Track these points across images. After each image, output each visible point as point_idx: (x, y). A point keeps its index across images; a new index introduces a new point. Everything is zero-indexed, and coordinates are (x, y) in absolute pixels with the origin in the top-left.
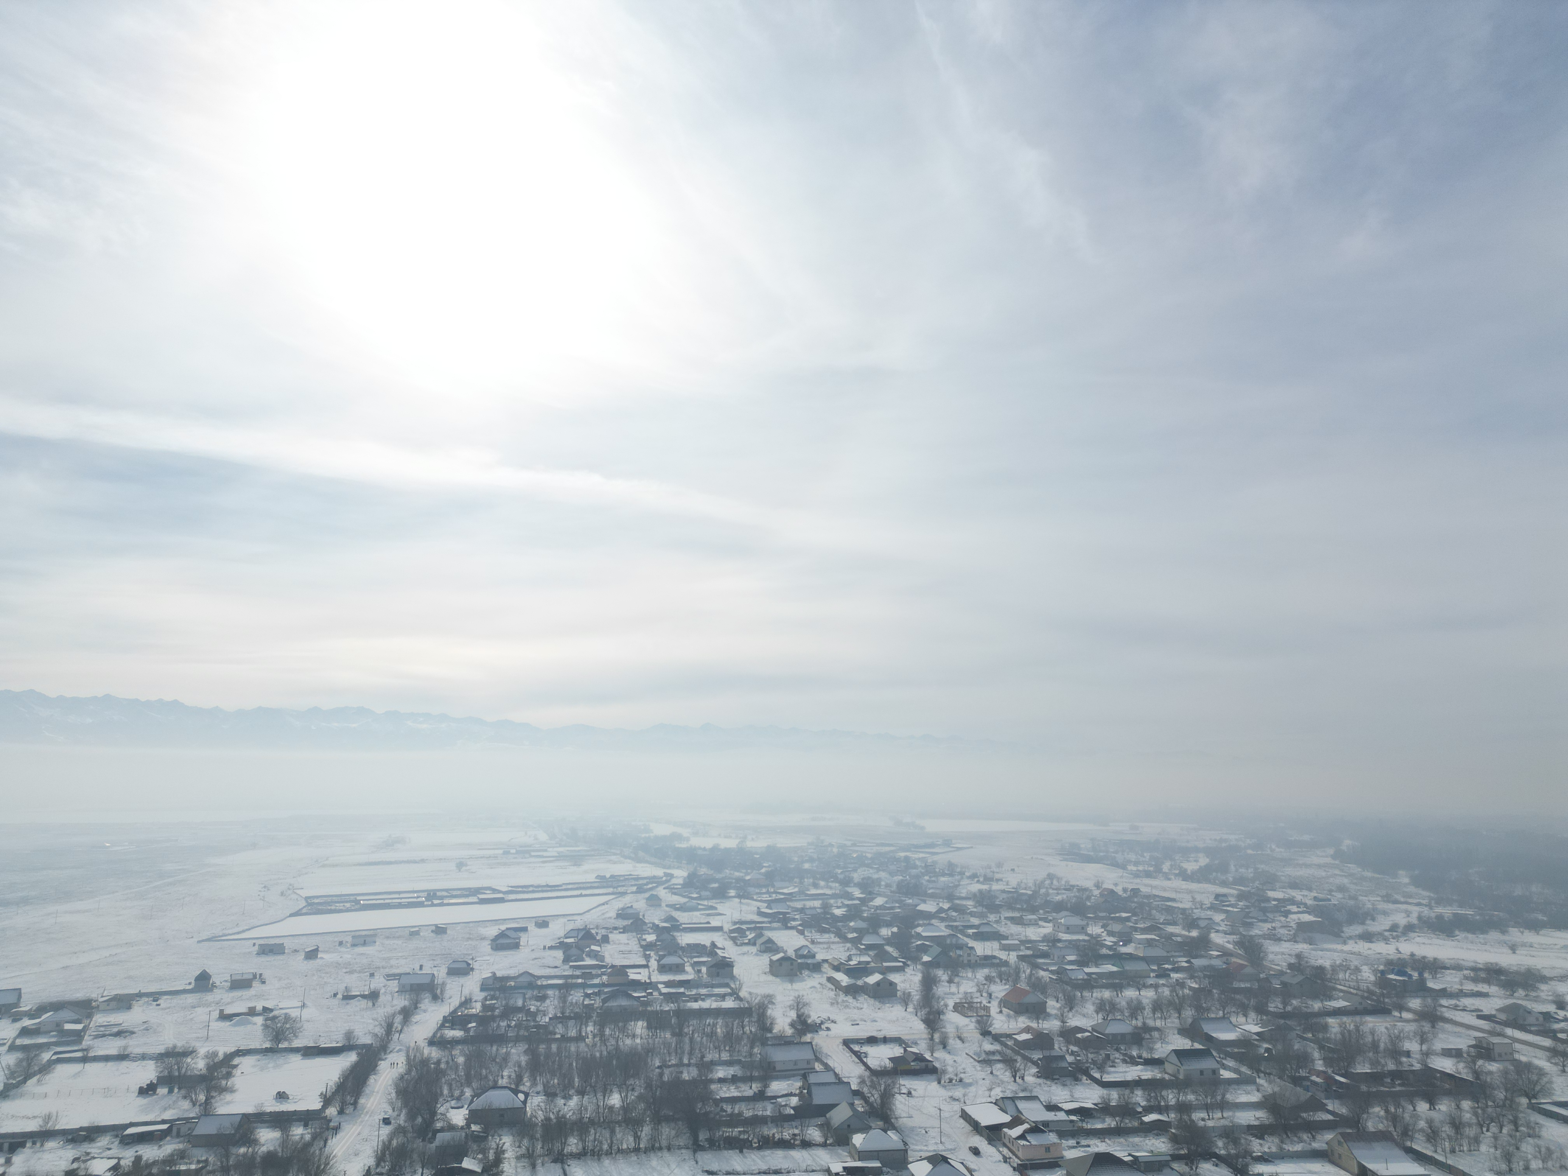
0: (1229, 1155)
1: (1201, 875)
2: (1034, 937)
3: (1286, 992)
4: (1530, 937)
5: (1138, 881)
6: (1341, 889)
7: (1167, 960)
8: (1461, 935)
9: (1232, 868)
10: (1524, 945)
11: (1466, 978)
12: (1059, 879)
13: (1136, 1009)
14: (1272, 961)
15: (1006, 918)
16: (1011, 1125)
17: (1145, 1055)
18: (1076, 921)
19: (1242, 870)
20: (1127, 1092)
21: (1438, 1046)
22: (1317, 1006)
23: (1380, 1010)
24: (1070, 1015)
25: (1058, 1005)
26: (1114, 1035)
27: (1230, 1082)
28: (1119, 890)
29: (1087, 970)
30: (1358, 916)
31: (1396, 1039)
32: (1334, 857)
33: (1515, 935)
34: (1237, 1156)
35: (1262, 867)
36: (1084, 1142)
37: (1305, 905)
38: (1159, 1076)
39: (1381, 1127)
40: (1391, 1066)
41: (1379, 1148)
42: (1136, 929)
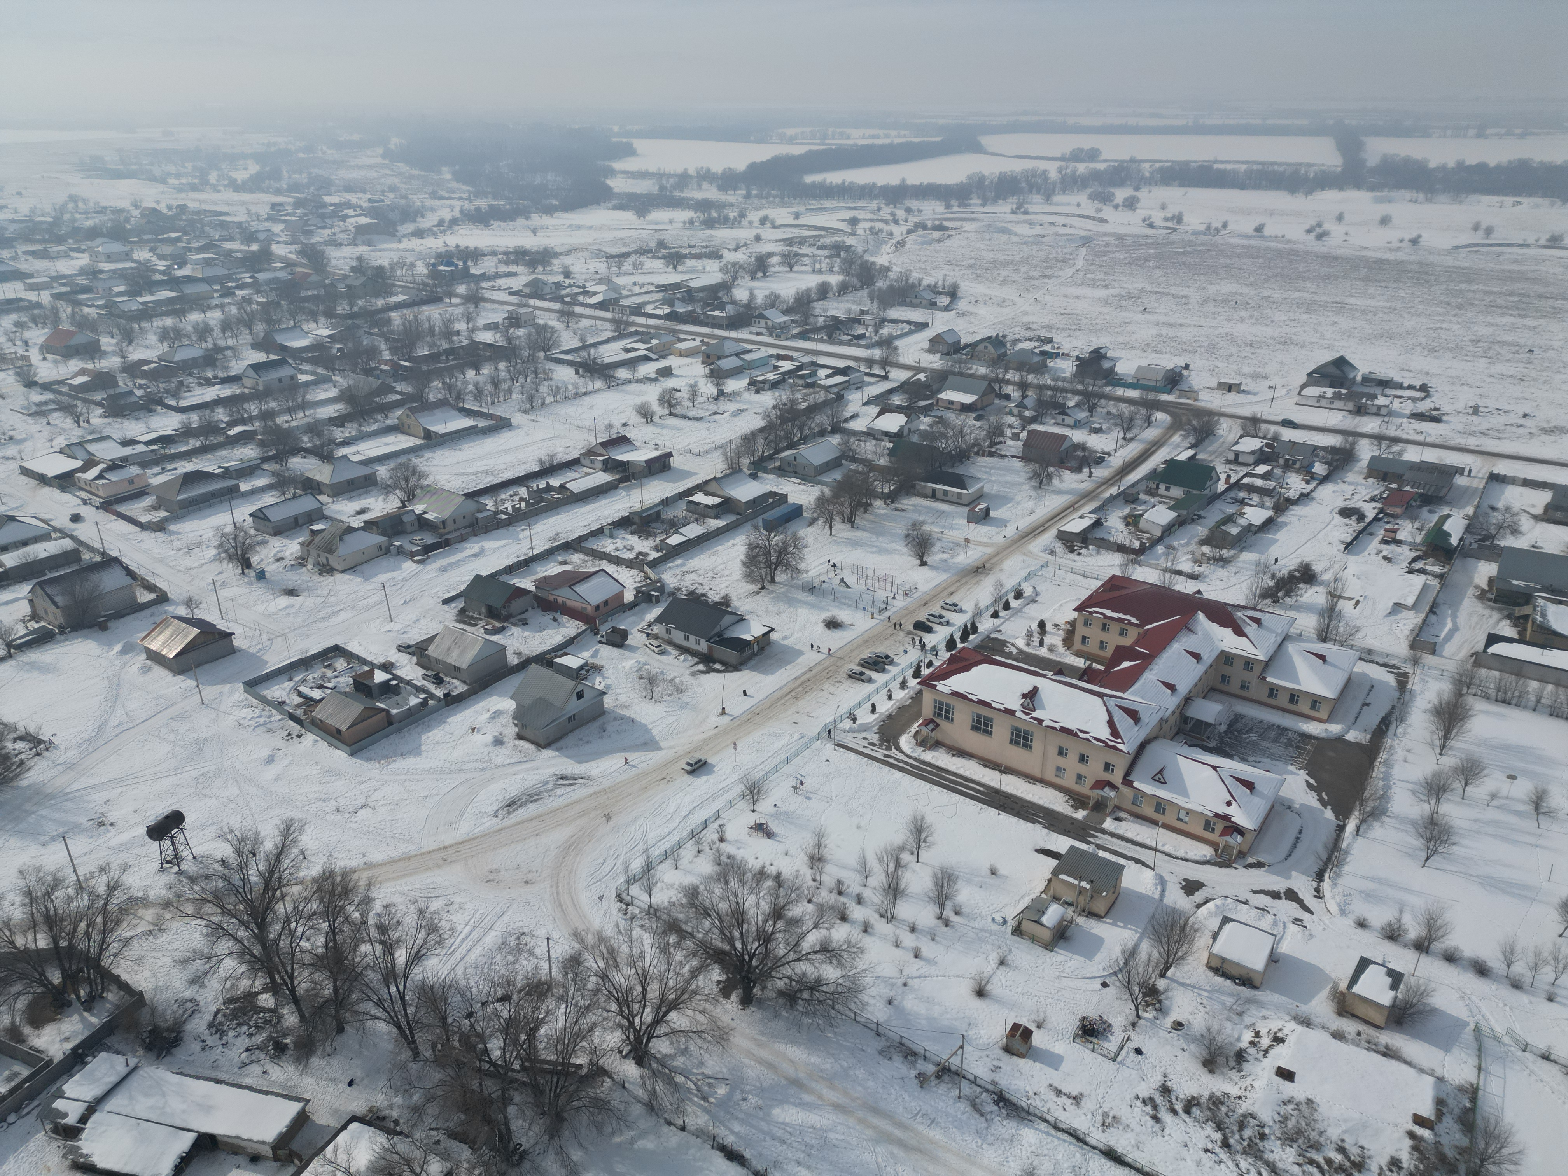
0: (315, 446)
1: (254, 185)
2: (67, 272)
3: (351, 294)
4: (546, 220)
5: (183, 195)
6: (393, 189)
7: (229, 278)
8: (495, 224)
9: (285, 174)
10: (542, 228)
11: (500, 262)
12: (84, 201)
13: (203, 332)
14: (336, 267)
15: (24, 253)
16: (84, 469)
17: (221, 374)
18: (117, 247)
19: (296, 176)
20: (208, 412)
21: (481, 322)
22: (380, 303)
23: (434, 299)
24: (131, 349)
25: (114, 341)
26: (185, 362)
27: (307, 384)
28: (162, 208)
29: (141, 299)
30: (409, 214)
31: (448, 323)
32: (384, 156)
33: (537, 219)
34: (322, 446)
35: (315, 171)
36: (169, 467)
37: (361, 207)
38: (238, 391)
39: (440, 396)
40: (445, 345)
41: (439, 413)
42: (190, 250)
